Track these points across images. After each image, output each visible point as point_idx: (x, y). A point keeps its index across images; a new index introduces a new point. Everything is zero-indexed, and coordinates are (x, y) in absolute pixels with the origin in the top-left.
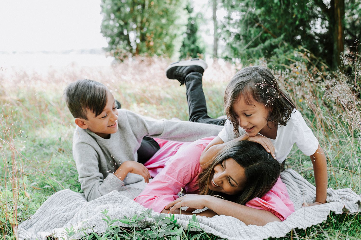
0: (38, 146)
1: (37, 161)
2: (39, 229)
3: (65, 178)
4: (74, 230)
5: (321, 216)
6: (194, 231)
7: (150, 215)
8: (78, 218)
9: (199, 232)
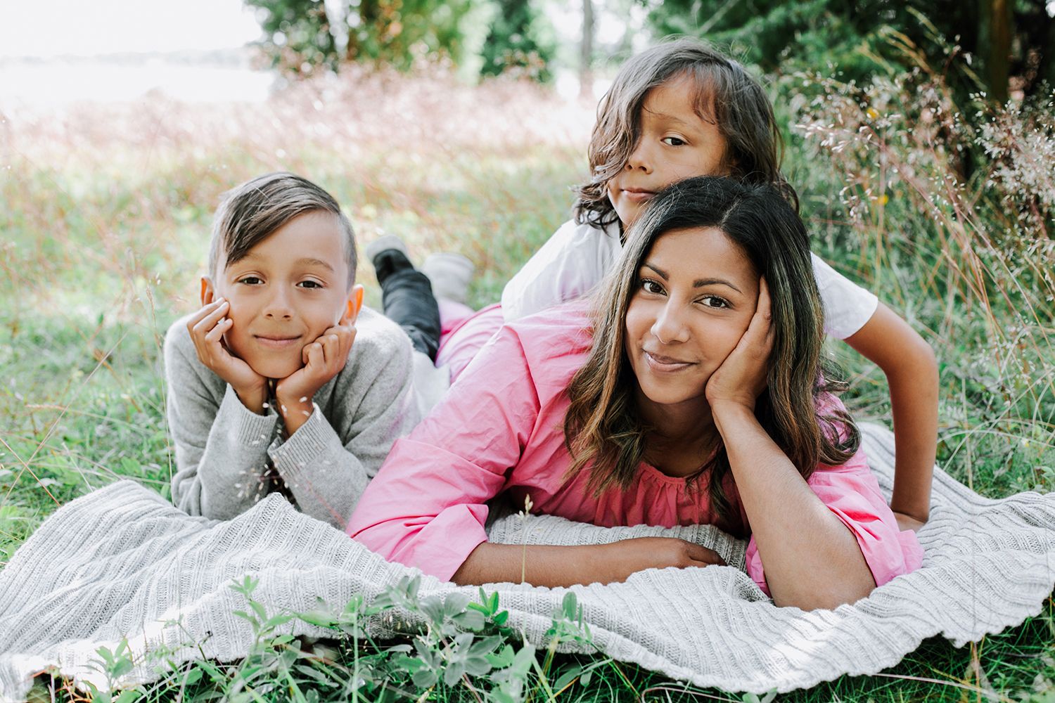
0: (28, 342)
1: (14, 392)
2: (8, 642)
3: (111, 453)
4: (131, 653)
5: (1020, 601)
6: (568, 651)
7: (410, 601)
8: (149, 603)
9: (588, 656)
